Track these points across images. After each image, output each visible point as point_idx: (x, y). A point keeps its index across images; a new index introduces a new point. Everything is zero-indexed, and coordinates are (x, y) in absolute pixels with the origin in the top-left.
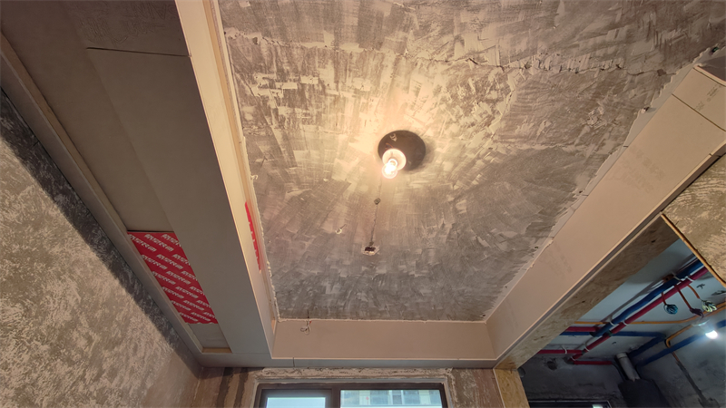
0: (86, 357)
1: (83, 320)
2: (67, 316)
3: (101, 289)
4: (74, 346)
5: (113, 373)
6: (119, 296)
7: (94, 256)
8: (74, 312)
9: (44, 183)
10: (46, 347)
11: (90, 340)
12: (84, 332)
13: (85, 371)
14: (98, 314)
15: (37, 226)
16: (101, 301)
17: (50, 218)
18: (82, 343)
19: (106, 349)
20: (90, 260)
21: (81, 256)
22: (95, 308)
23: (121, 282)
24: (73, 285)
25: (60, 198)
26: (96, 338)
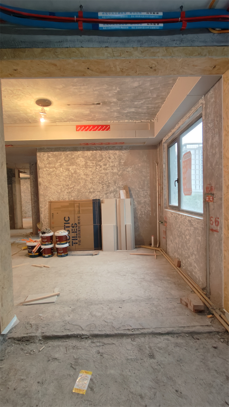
0: (94, 166)
1: (88, 161)
2: (84, 163)
3: (88, 155)
4: (90, 165)
5: (105, 165)
6: (94, 153)
7: (81, 152)
8: (84, 161)
9: (63, 151)
10: (84, 168)
11: (93, 163)
12: (90, 162)
13: (96, 168)
14: (91, 159)
15: (68, 156)
16: (90, 156)
17: (68, 154)
18: (91, 164)
19: (99, 162)
20: (81, 153)
21: (78, 154)
22: (89, 158)
23: (92, 151)
24: (81, 158)
25: (67, 150)
26: (94, 162)
